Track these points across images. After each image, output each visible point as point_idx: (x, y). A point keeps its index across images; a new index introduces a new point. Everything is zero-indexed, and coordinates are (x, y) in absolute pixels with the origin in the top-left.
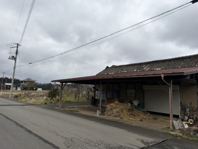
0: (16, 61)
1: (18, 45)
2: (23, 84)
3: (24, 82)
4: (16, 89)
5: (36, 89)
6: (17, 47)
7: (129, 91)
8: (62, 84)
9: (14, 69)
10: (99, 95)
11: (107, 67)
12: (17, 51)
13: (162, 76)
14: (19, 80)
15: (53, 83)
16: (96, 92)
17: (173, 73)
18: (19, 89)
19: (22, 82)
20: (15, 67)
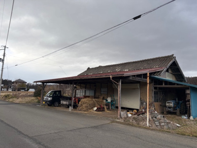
0: (3, 63)
1: (5, 47)
2: (15, 84)
3: (15, 83)
4: (8, 90)
5: (28, 90)
6: (5, 50)
7: (102, 90)
8: (44, 84)
9: (2, 71)
10: (79, 94)
11: (89, 68)
12: (4, 53)
13: (111, 77)
14: (11, 81)
15: (35, 83)
16: (77, 91)
17: (118, 75)
18: (10, 90)
19: (13, 83)
20: (2, 69)
